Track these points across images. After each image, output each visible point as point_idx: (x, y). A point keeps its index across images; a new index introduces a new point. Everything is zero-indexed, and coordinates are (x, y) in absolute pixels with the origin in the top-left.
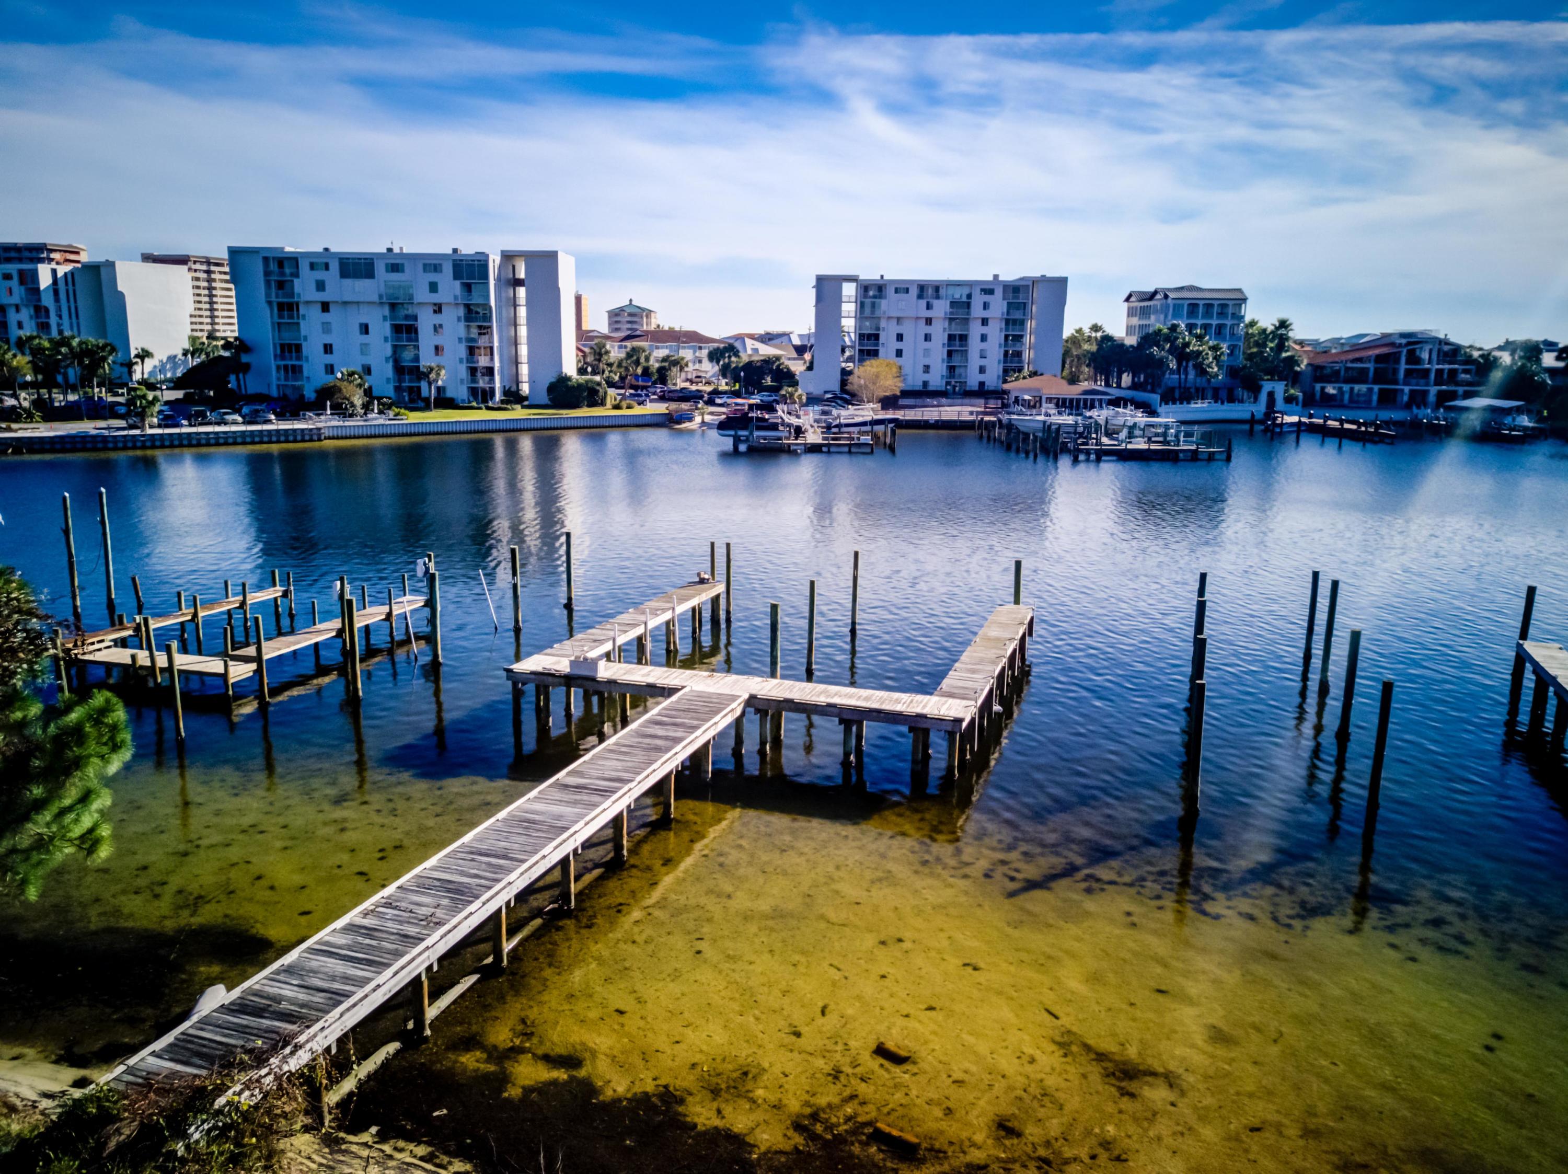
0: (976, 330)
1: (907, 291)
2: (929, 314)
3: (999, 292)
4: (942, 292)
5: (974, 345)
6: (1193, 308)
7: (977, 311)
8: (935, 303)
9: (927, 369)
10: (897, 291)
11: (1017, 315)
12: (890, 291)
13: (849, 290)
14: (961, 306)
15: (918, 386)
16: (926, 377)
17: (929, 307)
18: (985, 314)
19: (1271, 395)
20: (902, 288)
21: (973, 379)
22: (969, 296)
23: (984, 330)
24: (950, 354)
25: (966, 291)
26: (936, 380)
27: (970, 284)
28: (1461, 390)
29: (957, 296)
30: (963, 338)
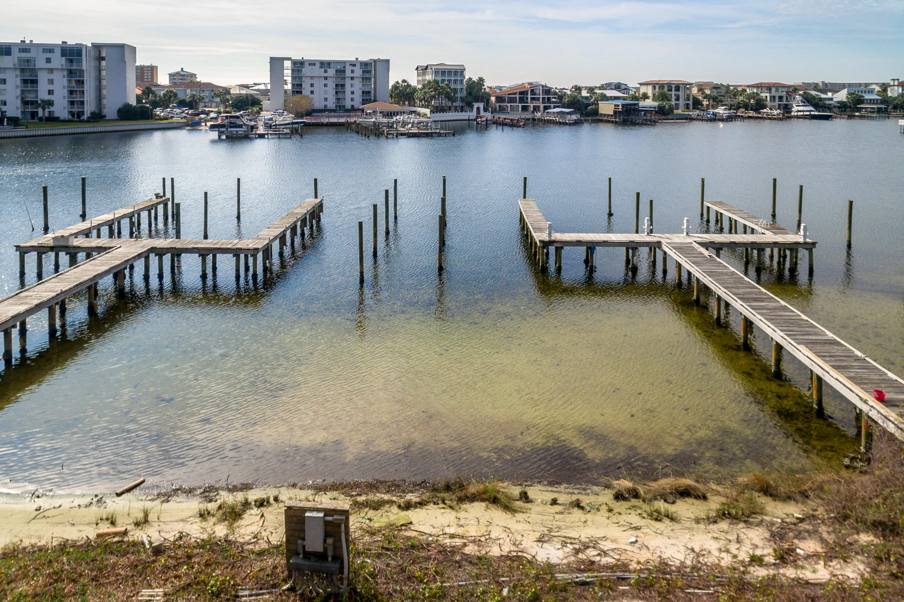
0: (348, 82)
1: (315, 65)
2: (326, 75)
3: (358, 65)
4: (332, 65)
5: (348, 89)
6: (443, 73)
7: (348, 73)
8: (329, 70)
9: (326, 99)
10: (310, 64)
11: (367, 75)
12: (306, 64)
13: (287, 64)
14: (341, 72)
15: (322, 107)
16: (326, 103)
17: (326, 72)
18: (353, 75)
19: (478, 109)
20: (312, 63)
21: (348, 104)
22: (344, 67)
23: (352, 82)
24: (337, 92)
25: (343, 66)
26: (331, 104)
27: (344, 62)
28: (552, 105)
29: (339, 67)
30: (343, 86)
